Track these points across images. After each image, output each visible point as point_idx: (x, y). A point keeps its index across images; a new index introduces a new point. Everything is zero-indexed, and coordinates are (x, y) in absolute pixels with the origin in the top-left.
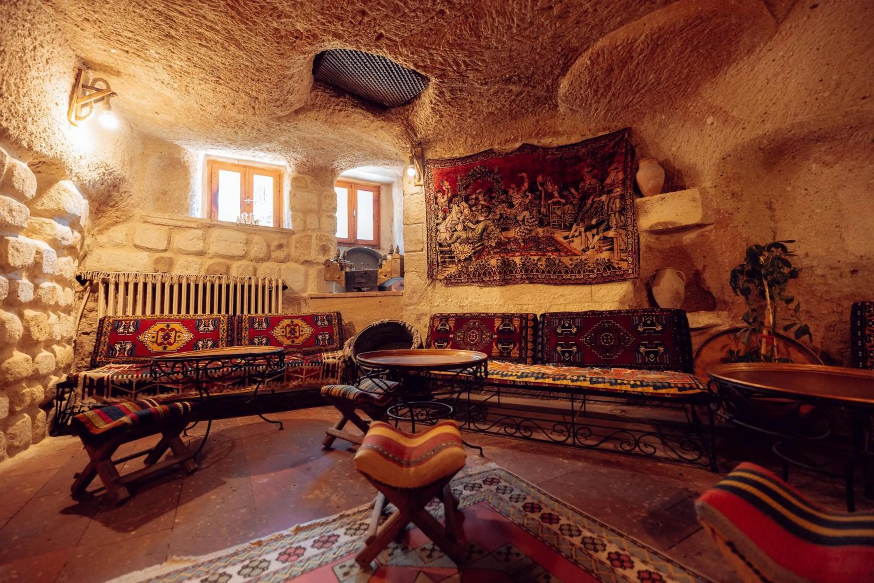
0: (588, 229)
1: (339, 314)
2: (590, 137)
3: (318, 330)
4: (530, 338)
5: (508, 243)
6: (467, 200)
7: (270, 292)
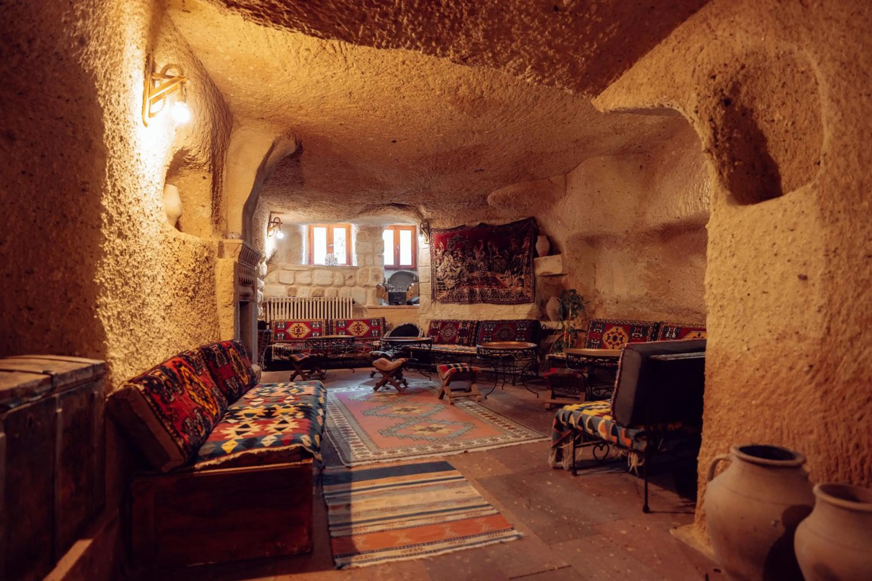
0: (513, 273)
1: (384, 318)
2: (515, 220)
3: (372, 328)
4: (473, 333)
5: (473, 280)
6: (452, 254)
7: (346, 306)
